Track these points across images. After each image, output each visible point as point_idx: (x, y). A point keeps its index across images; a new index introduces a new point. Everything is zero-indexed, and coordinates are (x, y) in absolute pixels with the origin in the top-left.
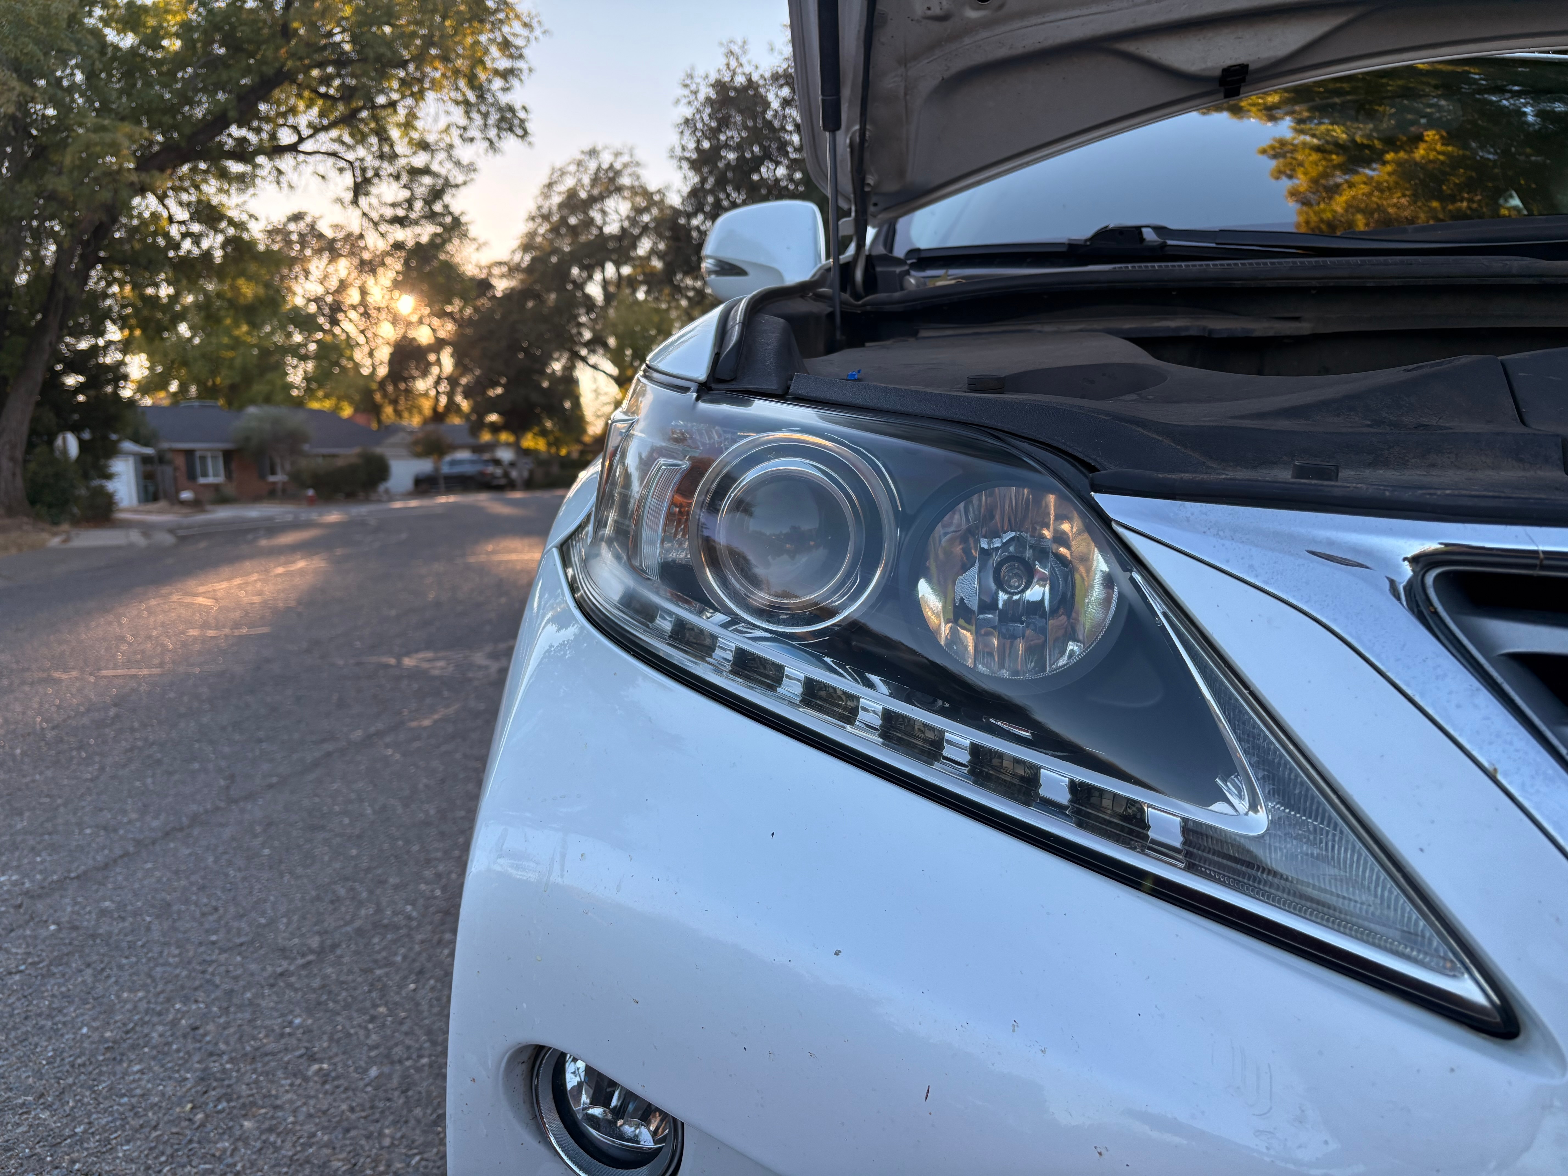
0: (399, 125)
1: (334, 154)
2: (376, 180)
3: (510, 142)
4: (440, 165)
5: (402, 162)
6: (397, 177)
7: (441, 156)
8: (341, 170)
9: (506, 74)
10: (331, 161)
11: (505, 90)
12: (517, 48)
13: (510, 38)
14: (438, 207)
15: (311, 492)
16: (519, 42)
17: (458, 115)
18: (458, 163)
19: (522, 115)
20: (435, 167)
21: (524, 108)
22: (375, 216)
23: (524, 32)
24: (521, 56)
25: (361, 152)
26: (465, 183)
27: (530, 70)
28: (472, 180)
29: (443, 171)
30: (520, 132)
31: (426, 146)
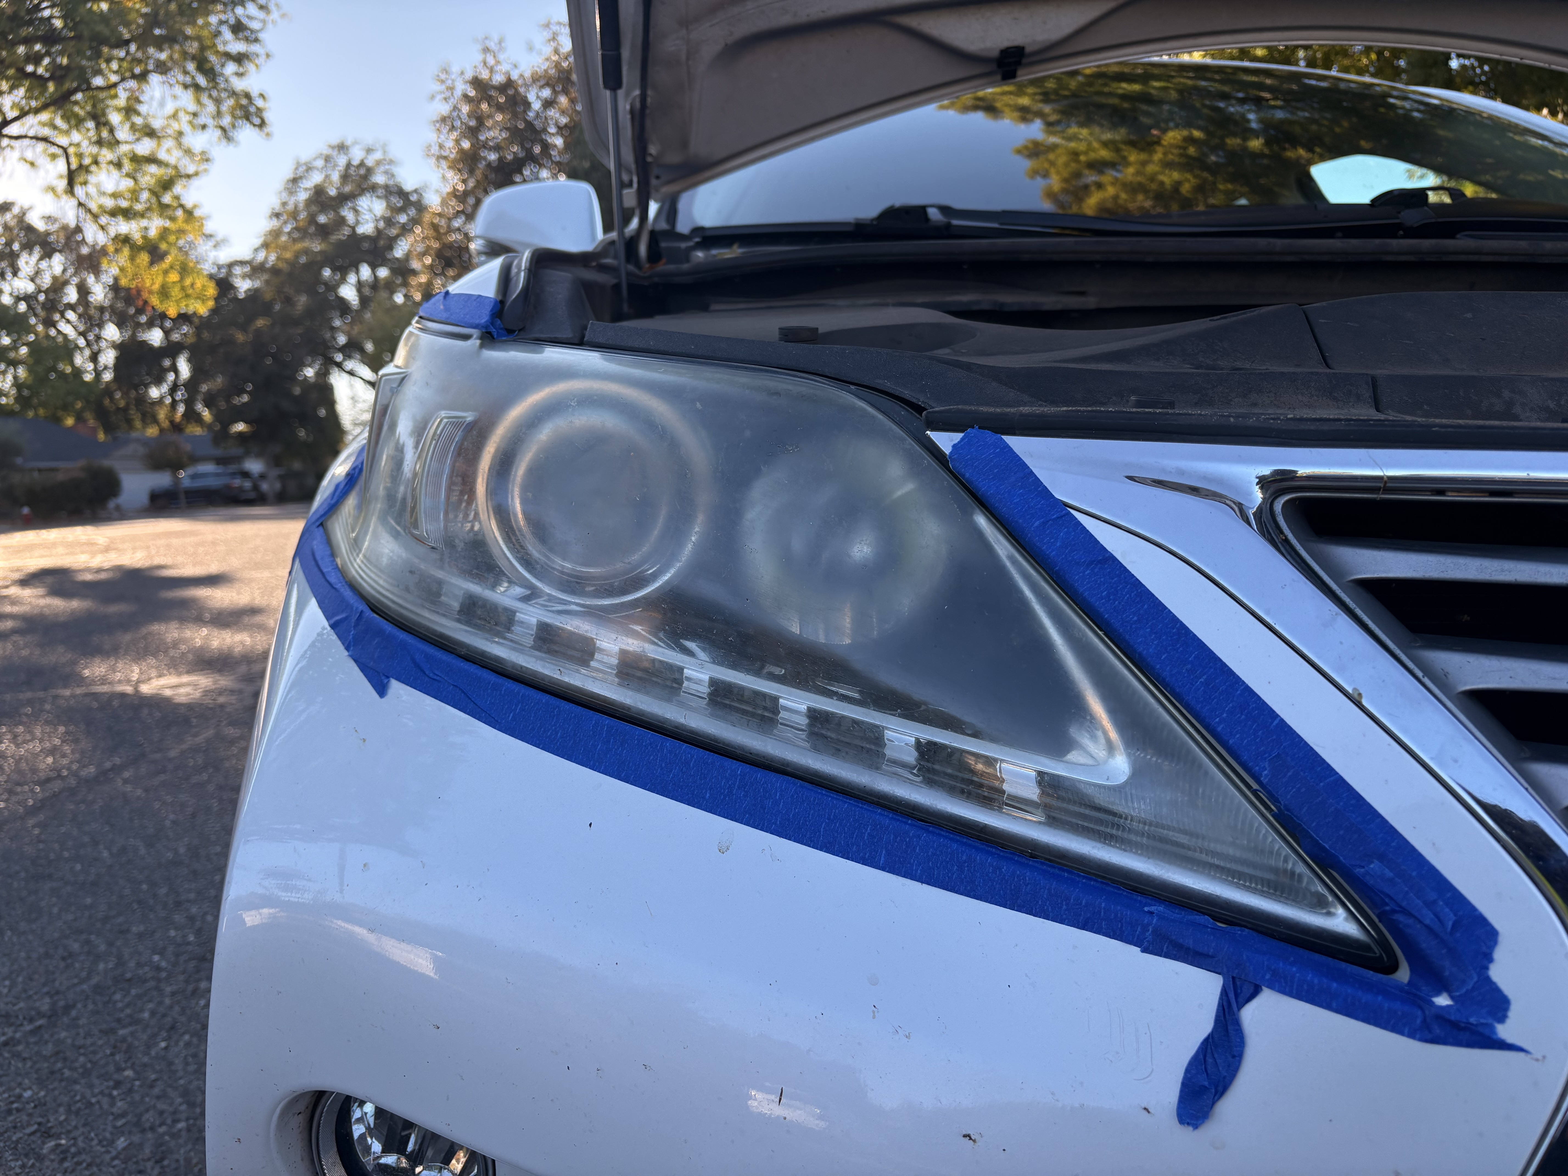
0: (119, 110)
1: (45, 139)
2: (93, 168)
3: (246, 132)
4: (168, 152)
5: (124, 148)
6: (118, 165)
7: (169, 143)
8: (54, 157)
9: (240, 59)
10: (41, 146)
11: (240, 75)
12: (252, 31)
13: (245, 21)
14: (167, 199)
15: (26, 510)
16: (255, 25)
17: (187, 99)
18: (188, 152)
19: (260, 103)
20: (162, 155)
21: (262, 96)
22: (93, 206)
23: (261, 15)
24: (256, 40)
25: (76, 137)
26: (196, 174)
27: (268, 55)
28: (206, 170)
29: (172, 161)
30: (257, 121)
31: (151, 133)
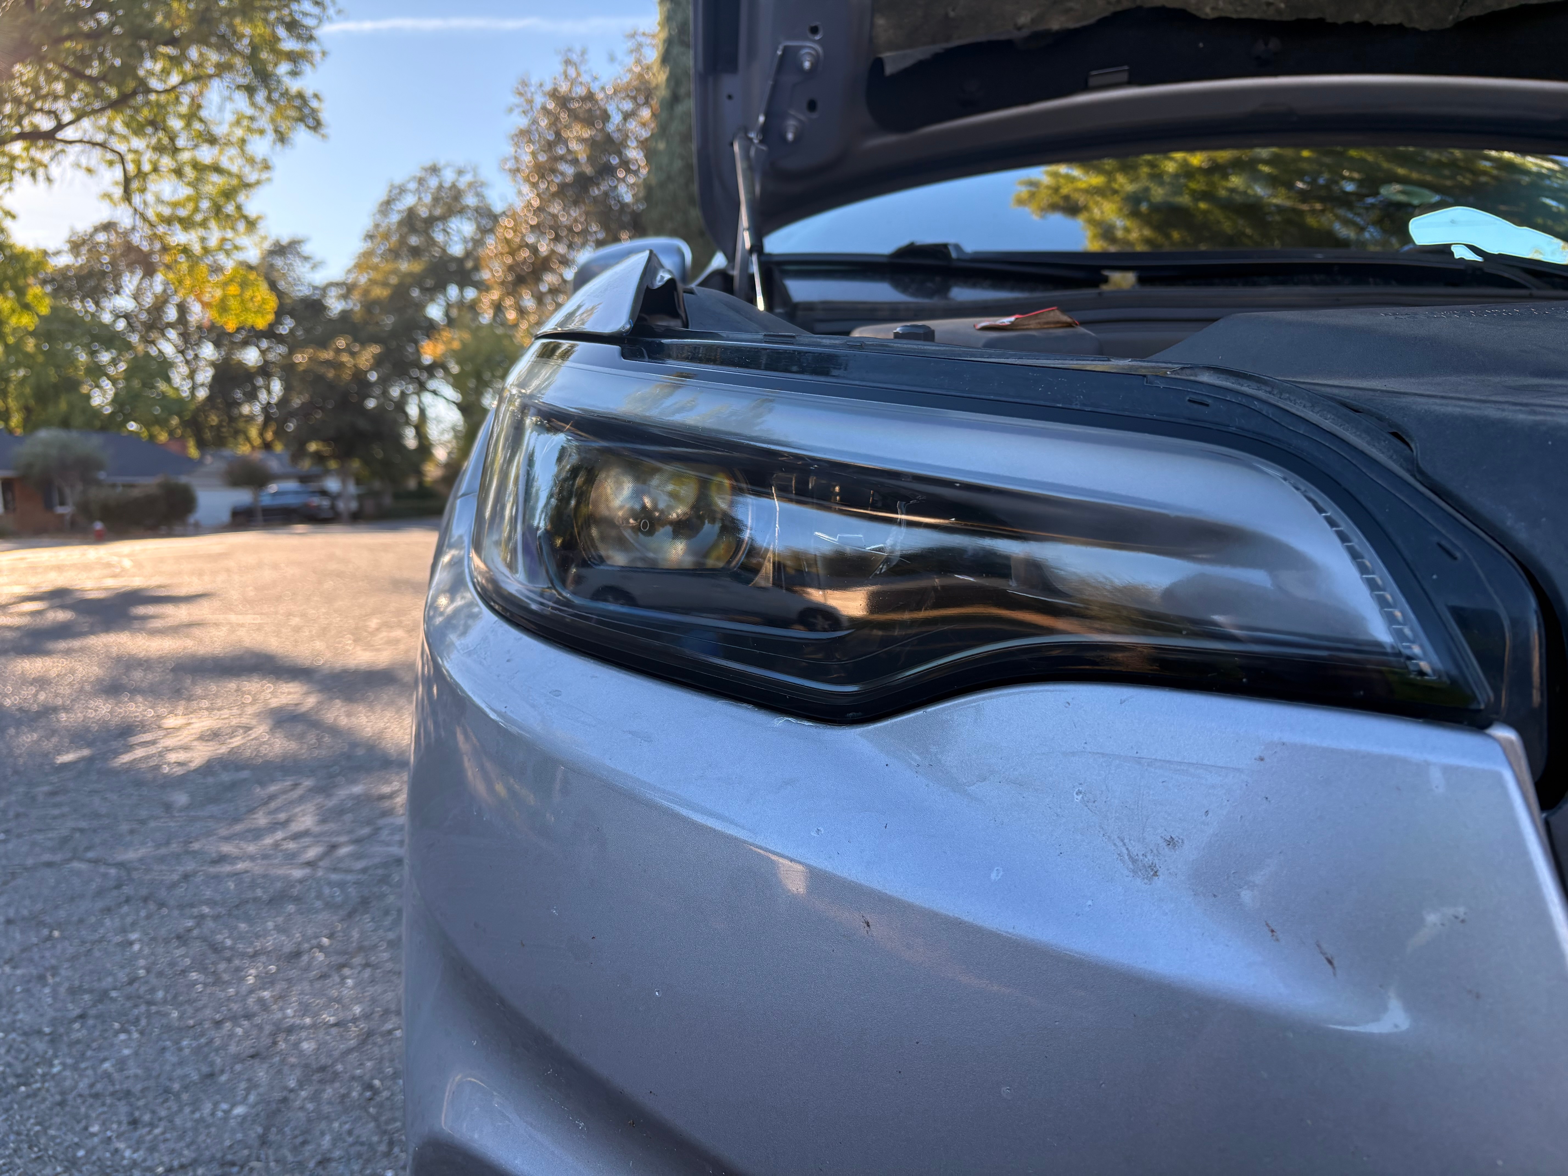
0: (181, 116)
1: (103, 145)
2: (153, 177)
3: (301, 135)
4: (231, 160)
5: (185, 156)
6: (178, 172)
7: (233, 151)
8: (111, 163)
9: (293, 57)
10: (97, 152)
11: (294, 74)
12: (307, 28)
13: (298, 17)
14: (230, 209)
15: (99, 526)
16: (309, 22)
17: (241, 101)
18: (251, 161)
19: (314, 104)
20: (225, 163)
21: (316, 96)
22: (151, 214)
23: (315, 10)
24: (311, 38)
25: (138, 143)
26: (258, 183)
27: (324, 53)
28: (269, 180)
29: (234, 169)
30: (311, 122)
31: (212, 140)
